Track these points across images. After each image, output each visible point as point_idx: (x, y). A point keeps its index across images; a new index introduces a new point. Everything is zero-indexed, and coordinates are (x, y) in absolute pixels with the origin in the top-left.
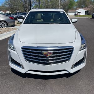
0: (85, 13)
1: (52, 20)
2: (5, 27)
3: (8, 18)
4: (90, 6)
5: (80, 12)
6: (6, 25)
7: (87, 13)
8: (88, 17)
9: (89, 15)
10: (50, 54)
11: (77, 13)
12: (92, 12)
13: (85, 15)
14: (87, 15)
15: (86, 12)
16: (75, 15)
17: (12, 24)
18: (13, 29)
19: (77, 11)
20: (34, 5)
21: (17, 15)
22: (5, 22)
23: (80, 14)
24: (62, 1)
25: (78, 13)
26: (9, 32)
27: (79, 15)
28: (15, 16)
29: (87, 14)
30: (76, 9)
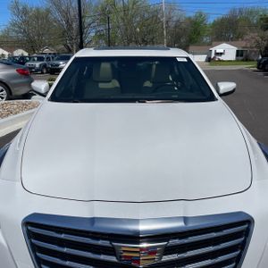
0: (237, 55)
1: (148, 84)
2: (2, 98)
3: (13, 71)
4: (250, 35)
5: (222, 51)
6: (4, 92)
7: (242, 55)
8: (244, 66)
9: (247, 60)
10: (150, 253)
11: (213, 55)
12: (255, 52)
13: (237, 60)
14: (243, 60)
15: (239, 53)
16: (209, 60)
17: (24, 91)
18: (25, 107)
19: (213, 49)
20: (92, 34)
21: (45, 62)
22: (4, 83)
23: (222, 58)
24: (170, 24)
25: (217, 54)
26: (11, 117)
27: (219, 60)
28: (37, 65)
29: (241, 58)
30: (211, 45)
